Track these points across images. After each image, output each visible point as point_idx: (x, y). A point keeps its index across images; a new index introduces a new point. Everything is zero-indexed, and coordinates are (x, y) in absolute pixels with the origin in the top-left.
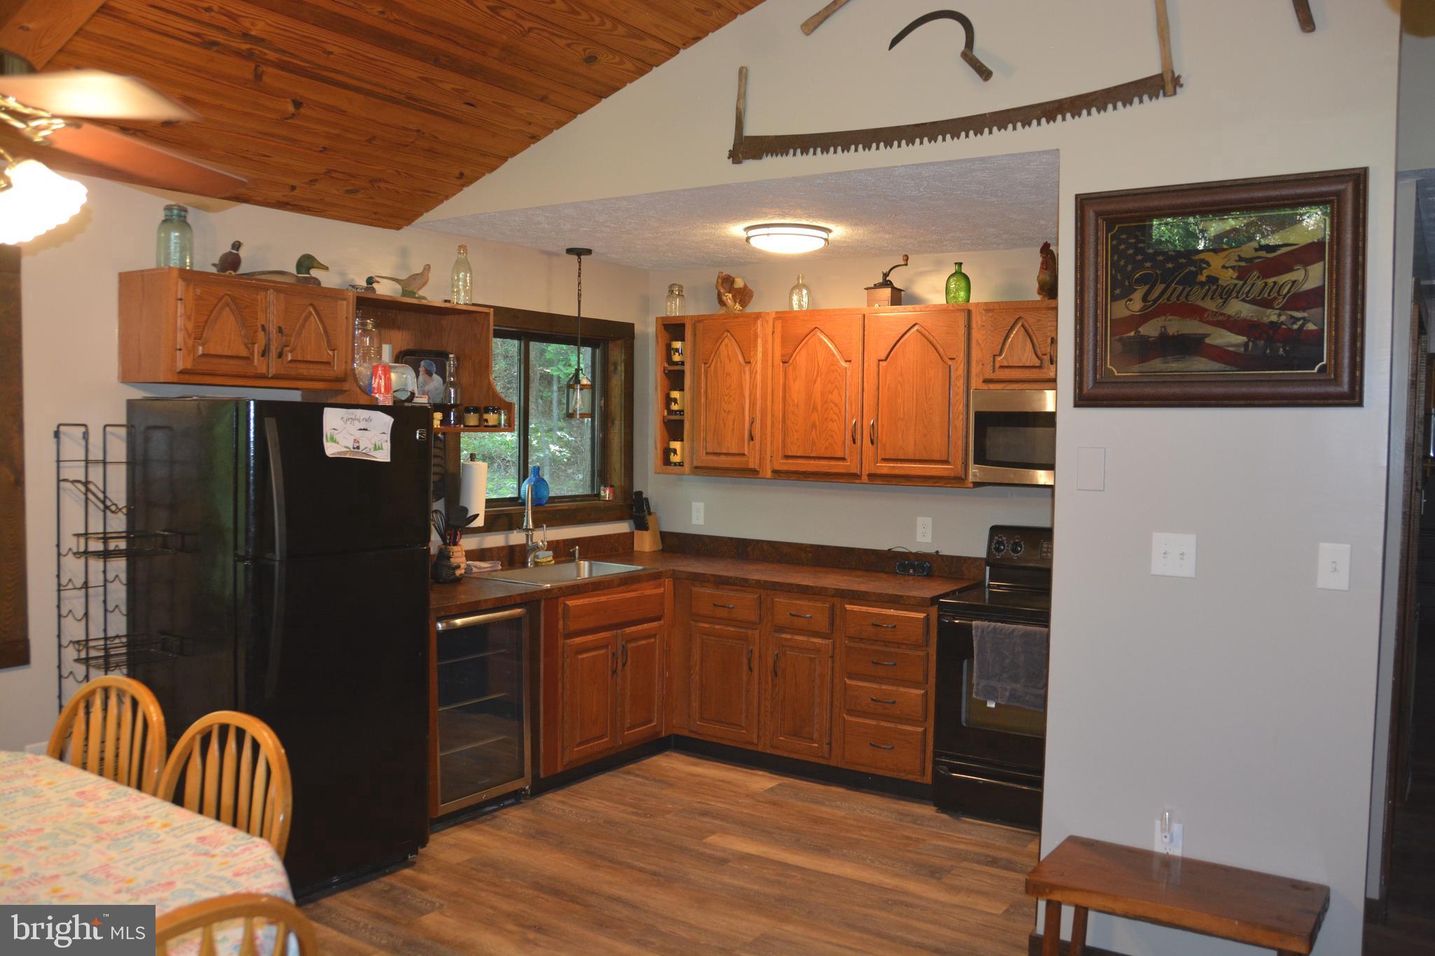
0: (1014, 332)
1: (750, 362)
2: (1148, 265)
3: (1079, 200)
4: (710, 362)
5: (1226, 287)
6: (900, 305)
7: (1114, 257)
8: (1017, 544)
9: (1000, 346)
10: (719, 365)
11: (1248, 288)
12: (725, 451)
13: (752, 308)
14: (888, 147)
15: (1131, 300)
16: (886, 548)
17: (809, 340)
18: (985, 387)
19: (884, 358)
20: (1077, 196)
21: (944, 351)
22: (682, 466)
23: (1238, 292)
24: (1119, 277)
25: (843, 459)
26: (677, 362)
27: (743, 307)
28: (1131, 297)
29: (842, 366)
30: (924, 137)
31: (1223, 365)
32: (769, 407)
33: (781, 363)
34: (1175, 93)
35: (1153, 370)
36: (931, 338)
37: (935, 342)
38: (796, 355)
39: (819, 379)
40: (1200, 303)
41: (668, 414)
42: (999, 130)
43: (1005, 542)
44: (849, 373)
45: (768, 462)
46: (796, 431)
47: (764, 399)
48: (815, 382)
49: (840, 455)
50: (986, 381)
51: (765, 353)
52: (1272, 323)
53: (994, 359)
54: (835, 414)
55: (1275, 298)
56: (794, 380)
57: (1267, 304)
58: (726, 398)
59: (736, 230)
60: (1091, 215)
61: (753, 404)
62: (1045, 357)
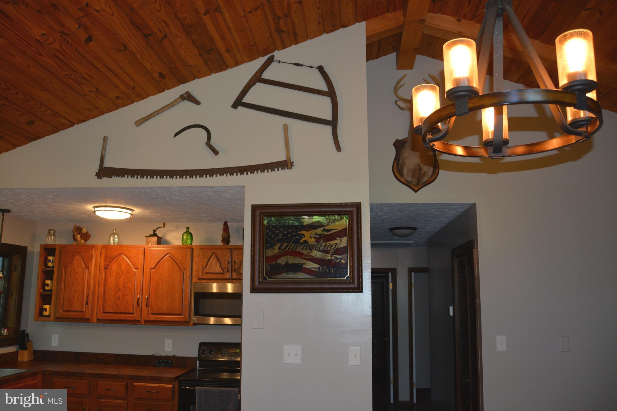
0: (212, 258)
1: (88, 268)
2: (281, 235)
3: (253, 207)
4: (68, 267)
5: (311, 245)
6: (161, 244)
7: (267, 231)
8: (212, 350)
9: (205, 264)
10: (72, 268)
11: (319, 246)
12: (73, 310)
13: (90, 242)
14: (171, 178)
15: (274, 249)
16: (150, 354)
17: (118, 258)
18: (199, 281)
19: (153, 268)
20: (252, 205)
21: (181, 266)
22: (50, 317)
23: (316, 247)
24: (269, 239)
25: (133, 314)
26: (50, 266)
27: (85, 242)
28: (274, 248)
29: (133, 270)
30: (187, 176)
31: (311, 276)
32: (97, 289)
33: (104, 269)
34: (291, 168)
35: (283, 278)
36: (175, 260)
37: (177, 261)
38: (112, 265)
39: (122, 276)
40: (301, 251)
41: (43, 291)
42: (220, 176)
43: (206, 350)
44: (137, 274)
45: (95, 315)
46: (110, 300)
47: (94, 285)
48: (120, 278)
49: (131, 311)
50: (199, 279)
51: (96, 264)
52: (328, 259)
53: (203, 269)
54: (129, 292)
55: (330, 250)
56: (110, 277)
57: (327, 252)
58: (75, 284)
59: (90, 207)
60: (258, 213)
61: (89, 288)
62: (225, 269)
